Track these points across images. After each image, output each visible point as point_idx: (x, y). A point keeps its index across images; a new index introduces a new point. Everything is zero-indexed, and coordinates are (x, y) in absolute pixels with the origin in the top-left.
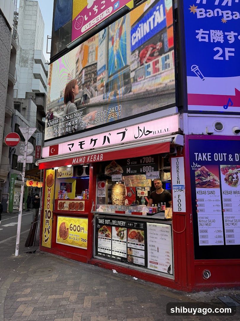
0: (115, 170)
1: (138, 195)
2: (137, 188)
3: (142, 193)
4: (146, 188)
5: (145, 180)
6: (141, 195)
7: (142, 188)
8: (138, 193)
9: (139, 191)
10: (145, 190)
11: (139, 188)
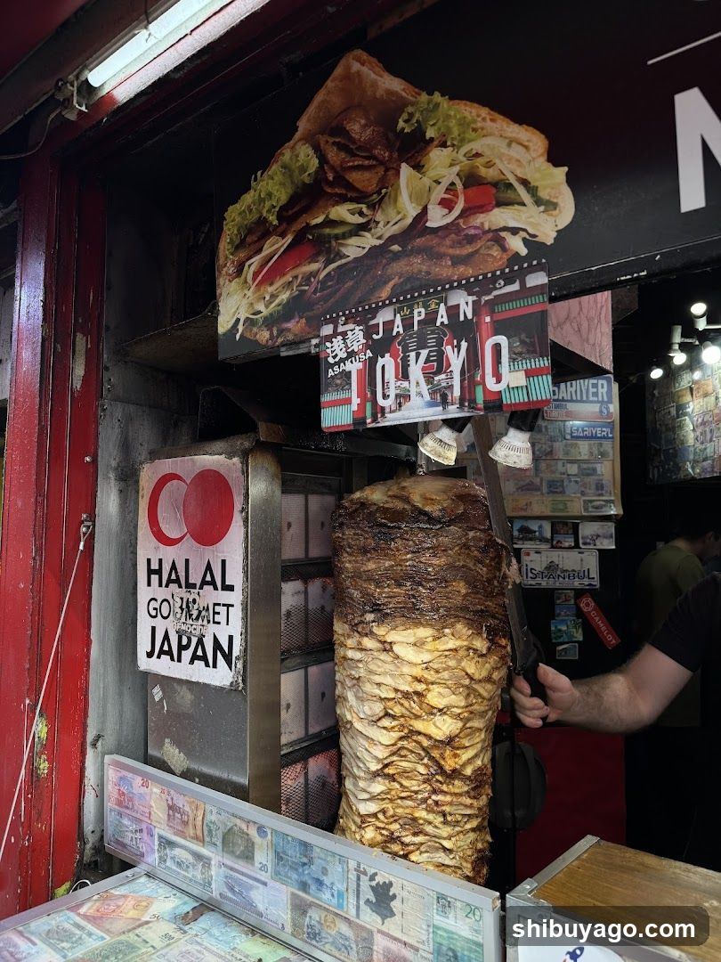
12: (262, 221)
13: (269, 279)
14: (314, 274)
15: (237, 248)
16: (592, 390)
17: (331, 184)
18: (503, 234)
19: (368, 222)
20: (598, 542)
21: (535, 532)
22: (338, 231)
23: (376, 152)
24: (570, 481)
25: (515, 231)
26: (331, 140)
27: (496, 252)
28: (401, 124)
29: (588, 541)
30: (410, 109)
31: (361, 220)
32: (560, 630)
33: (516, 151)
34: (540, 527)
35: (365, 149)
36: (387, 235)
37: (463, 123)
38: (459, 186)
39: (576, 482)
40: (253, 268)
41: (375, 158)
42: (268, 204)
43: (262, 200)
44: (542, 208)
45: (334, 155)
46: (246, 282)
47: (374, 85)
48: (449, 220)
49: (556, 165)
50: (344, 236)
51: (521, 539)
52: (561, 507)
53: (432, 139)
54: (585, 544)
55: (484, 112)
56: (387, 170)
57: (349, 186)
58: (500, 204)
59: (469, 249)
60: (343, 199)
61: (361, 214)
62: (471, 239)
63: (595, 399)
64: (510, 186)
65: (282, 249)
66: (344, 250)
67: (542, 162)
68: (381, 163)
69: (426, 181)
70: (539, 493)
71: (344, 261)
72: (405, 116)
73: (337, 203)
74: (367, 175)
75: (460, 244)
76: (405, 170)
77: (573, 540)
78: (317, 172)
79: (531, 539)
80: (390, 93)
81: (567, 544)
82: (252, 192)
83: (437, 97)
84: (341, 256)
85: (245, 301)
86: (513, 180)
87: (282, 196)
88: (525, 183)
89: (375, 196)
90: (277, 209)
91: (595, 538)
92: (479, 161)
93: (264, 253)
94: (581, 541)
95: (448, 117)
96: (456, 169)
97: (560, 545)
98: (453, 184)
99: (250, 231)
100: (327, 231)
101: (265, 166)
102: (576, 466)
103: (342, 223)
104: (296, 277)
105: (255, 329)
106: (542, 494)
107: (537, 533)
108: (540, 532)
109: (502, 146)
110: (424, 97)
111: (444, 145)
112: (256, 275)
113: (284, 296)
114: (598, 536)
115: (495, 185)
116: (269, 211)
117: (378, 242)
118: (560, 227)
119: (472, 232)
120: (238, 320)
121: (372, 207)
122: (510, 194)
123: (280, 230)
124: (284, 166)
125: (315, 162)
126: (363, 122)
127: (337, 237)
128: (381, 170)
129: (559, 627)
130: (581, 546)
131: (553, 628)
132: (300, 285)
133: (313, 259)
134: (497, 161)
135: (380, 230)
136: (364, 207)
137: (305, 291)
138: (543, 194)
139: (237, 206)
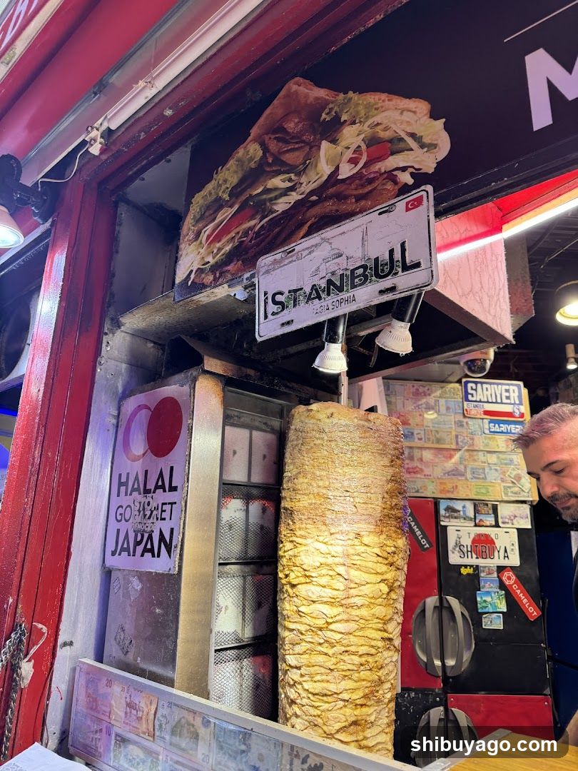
0: (309, 182)
1: (454, 558)
2: (443, 505)
3: (483, 545)
4: (504, 511)
5: (493, 459)
6: (474, 561)
7: (476, 511)
8: (451, 543)
9: (460, 533)
10: (497, 525)
11: (458, 506)
12: (218, 199)
13: (218, 238)
14: (251, 228)
15: (198, 221)
16: (505, 394)
17: (270, 165)
18: (395, 173)
19: (295, 185)
20: (515, 521)
21: (459, 511)
22: (272, 195)
23: (304, 138)
24: (491, 469)
25: (404, 169)
26: (273, 137)
27: (389, 186)
28: (324, 116)
29: (507, 520)
30: (331, 106)
31: (290, 184)
32: (485, 601)
33: (407, 116)
34: (464, 507)
35: (297, 138)
36: (308, 191)
37: (369, 107)
38: (364, 147)
39: (496, 470)
40: (207, 233)
41: (303, 142)
42: (223, 187)
43: (220, 186)
44: (426, 149)
45: (273, 146)
46: (201, 243)
47: (306, 96)
48: (355, 171)
49: (436, 119)
50: (276, 198)
51: (448, 517)
52: (483, 491)
53: (345, 121)
54: (503, 523)
55: (384, 96)
56: (311, 148)
57: (283, 163)
58: (392, 154)
59: (370, 188)
60: (278, 173)
61: (290, 180)
62: (370, 181)
63: (508, 401)
64: (401, 140)
65: (230, 216)
66: (275, 208)
67: (426, 120)
68: (308, 144)
69: (339, 149)
70: (463, 478)
71: (274, 215)
72: (327, 110)
73: (273, 177)
74: (297, 153)
75: (363, 186)
76: (325, 144)
77: (493, 519)
78: (261, 159)
79: (456, 518)
80: (317, 99)
81: (488, 524)
82: (213, 181)
83: (351, 94)
84: (272, 212)
85: (199, 257)
86: (403, 135)
87: (234, 180)
88: (413, 135)
89: (301, 167)
90: (229, 190)
91: (512, 518)
92: (378, 129)
93: (216, 222)
94: (500, 521)
95: (358, 104)
96: (362, 136)
97: (481, 523)
98: (359, 147)
99: (208, 208)
100: (264, 197)
101: (224, 163)
102: (495, 456)
103: (276, 189)
104: (238, 233)
105: (203, 275)
106: (466, 479)
107: (461, 513)
108: (464, 512)
109: (396, 115)
110: (341, 96)
111: (354, 123)
112: (208, 237)
113: (228, 248)
114: (515, 517)
115: (391, 141)
116: (224, 192)
117: (300, 197)
118: (439, 160)
119: (372, 176)
120: (192, 271)
121: (299, 174)
122: (401, 145)
123: (229, 203)
124: (238, 160)
125: (260, 153)
126: (296, 120)
127: (271, 200)
128: (307, 149)
129: (484, 598)
130: (501, 524)
131: (479, 599)
132: (241, 238)
133: (252, 218)
134: (392, 126)
135: (302, 189)
136: (292, 176)
137: (244, 241)
138: (426, 140)
139: (202, 193)
